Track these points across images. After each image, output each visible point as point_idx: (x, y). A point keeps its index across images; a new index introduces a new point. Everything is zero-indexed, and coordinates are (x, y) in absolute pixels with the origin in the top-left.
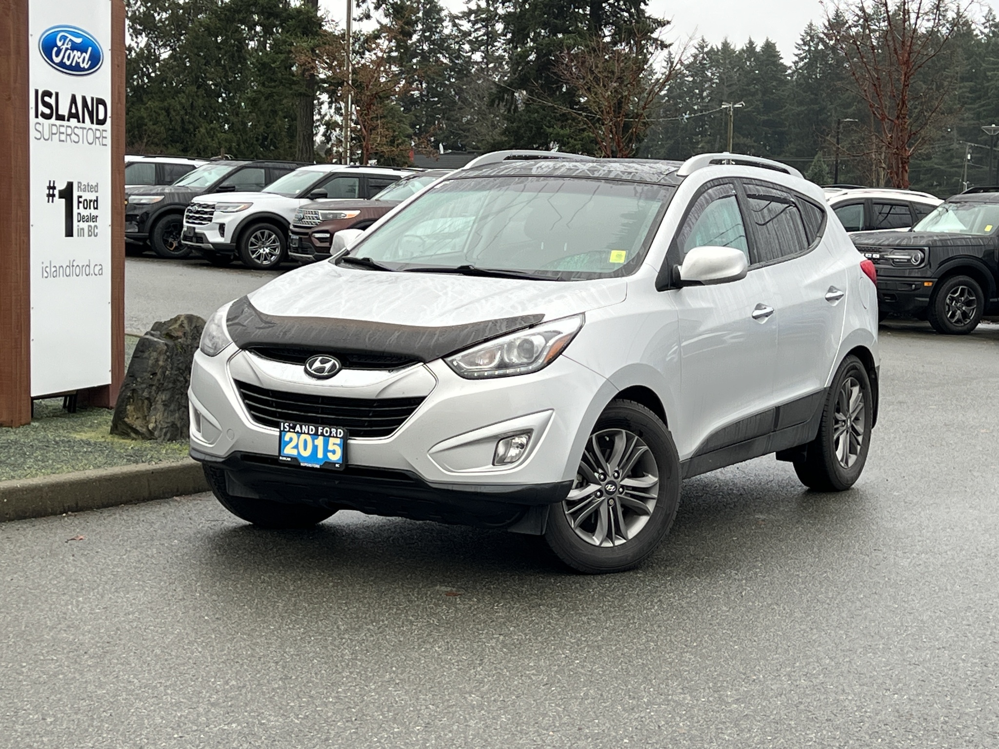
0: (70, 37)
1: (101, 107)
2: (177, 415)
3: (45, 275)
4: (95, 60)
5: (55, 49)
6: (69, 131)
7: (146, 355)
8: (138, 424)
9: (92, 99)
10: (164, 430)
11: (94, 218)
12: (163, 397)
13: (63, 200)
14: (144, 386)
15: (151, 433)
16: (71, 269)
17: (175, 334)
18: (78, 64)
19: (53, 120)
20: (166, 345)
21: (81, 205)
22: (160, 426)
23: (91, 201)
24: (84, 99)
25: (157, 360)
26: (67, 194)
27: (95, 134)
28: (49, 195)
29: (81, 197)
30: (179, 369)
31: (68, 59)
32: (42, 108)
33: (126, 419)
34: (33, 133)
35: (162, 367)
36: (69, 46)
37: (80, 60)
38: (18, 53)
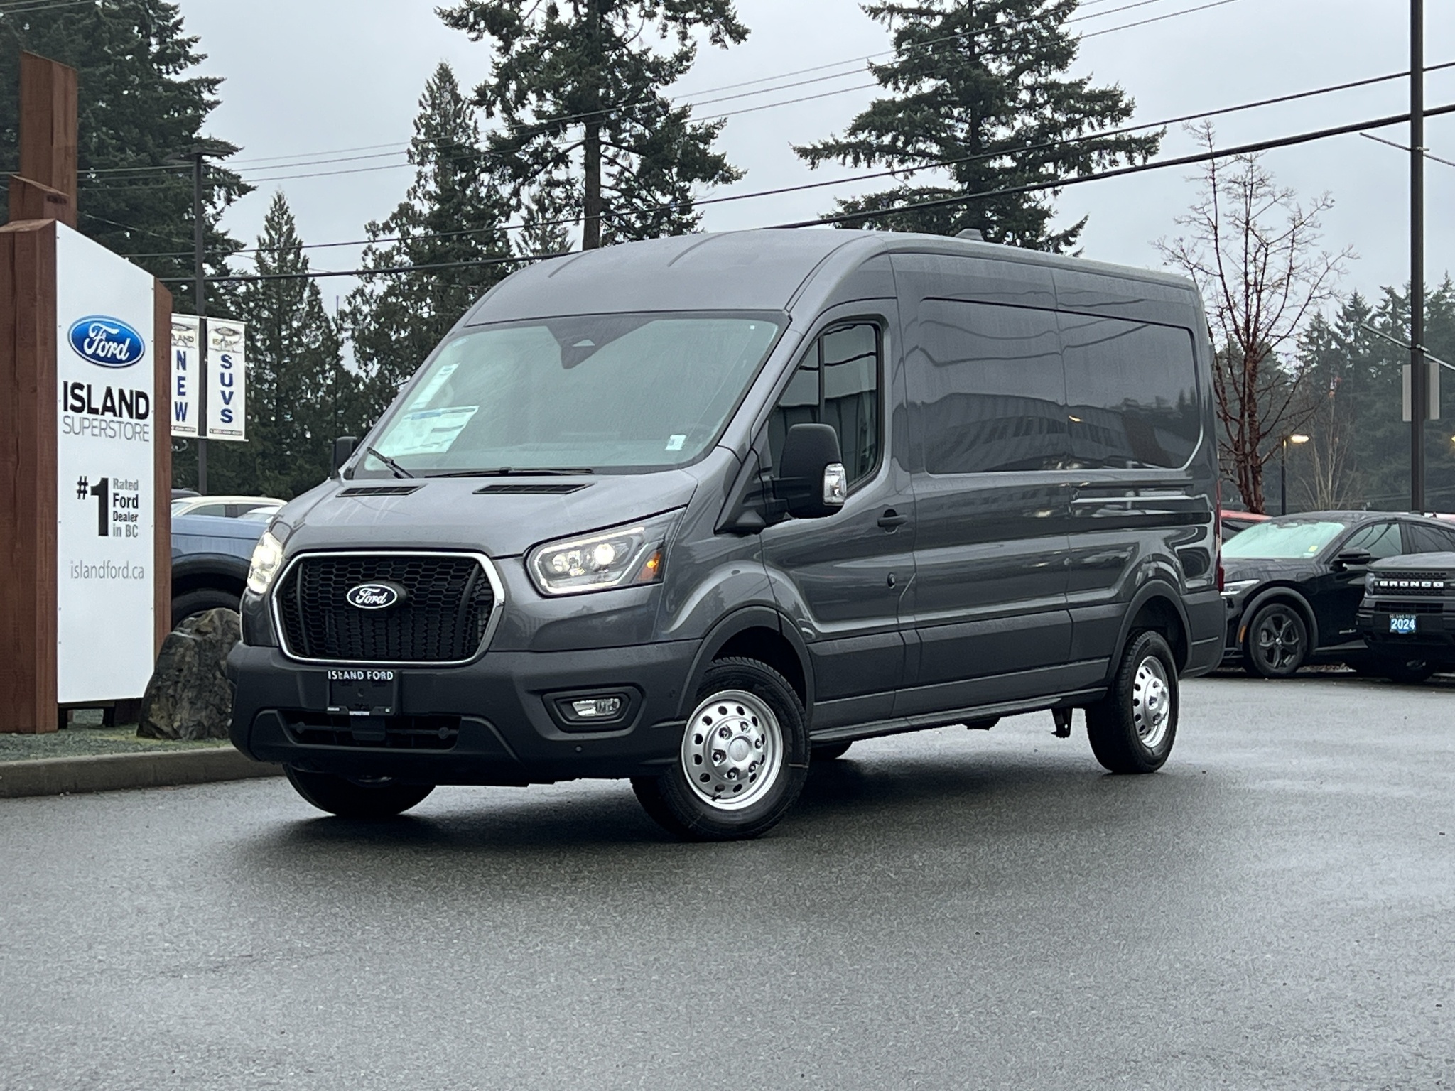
0: (105, 328)
1: (142, 401)
2: (204, 714)
3: (75, 574)
4: (135, 351)
5: (87, 340)
6: (104, 425)
7: (173, 651)
8: (162, 724)
9: (131, 392)
10: (190, 729)
11: (134, 518)
12: (189, 694)
13: (97, 498)
14: (169, 683)
15: (176, 732)
16: (106, 570)
17: (204, 629)
18: (114, 355)
19: (85, 413)
20: (194, 640)
21: (118, 503)
22: (185, 725)
23: (129, 499)
24: (121, 393)
25: (183, 656)
26: (101, 490)
27: (134, 429)
28: (79, 492)
29: (117, 494)
30: (208, 665)
31: (103, 350)
32: (71, 401)
33: (151, 719)
34: (61, 427)
35: (188, 663)
36: (104, 337)
37: (117, 352)
38: (45, 343)
